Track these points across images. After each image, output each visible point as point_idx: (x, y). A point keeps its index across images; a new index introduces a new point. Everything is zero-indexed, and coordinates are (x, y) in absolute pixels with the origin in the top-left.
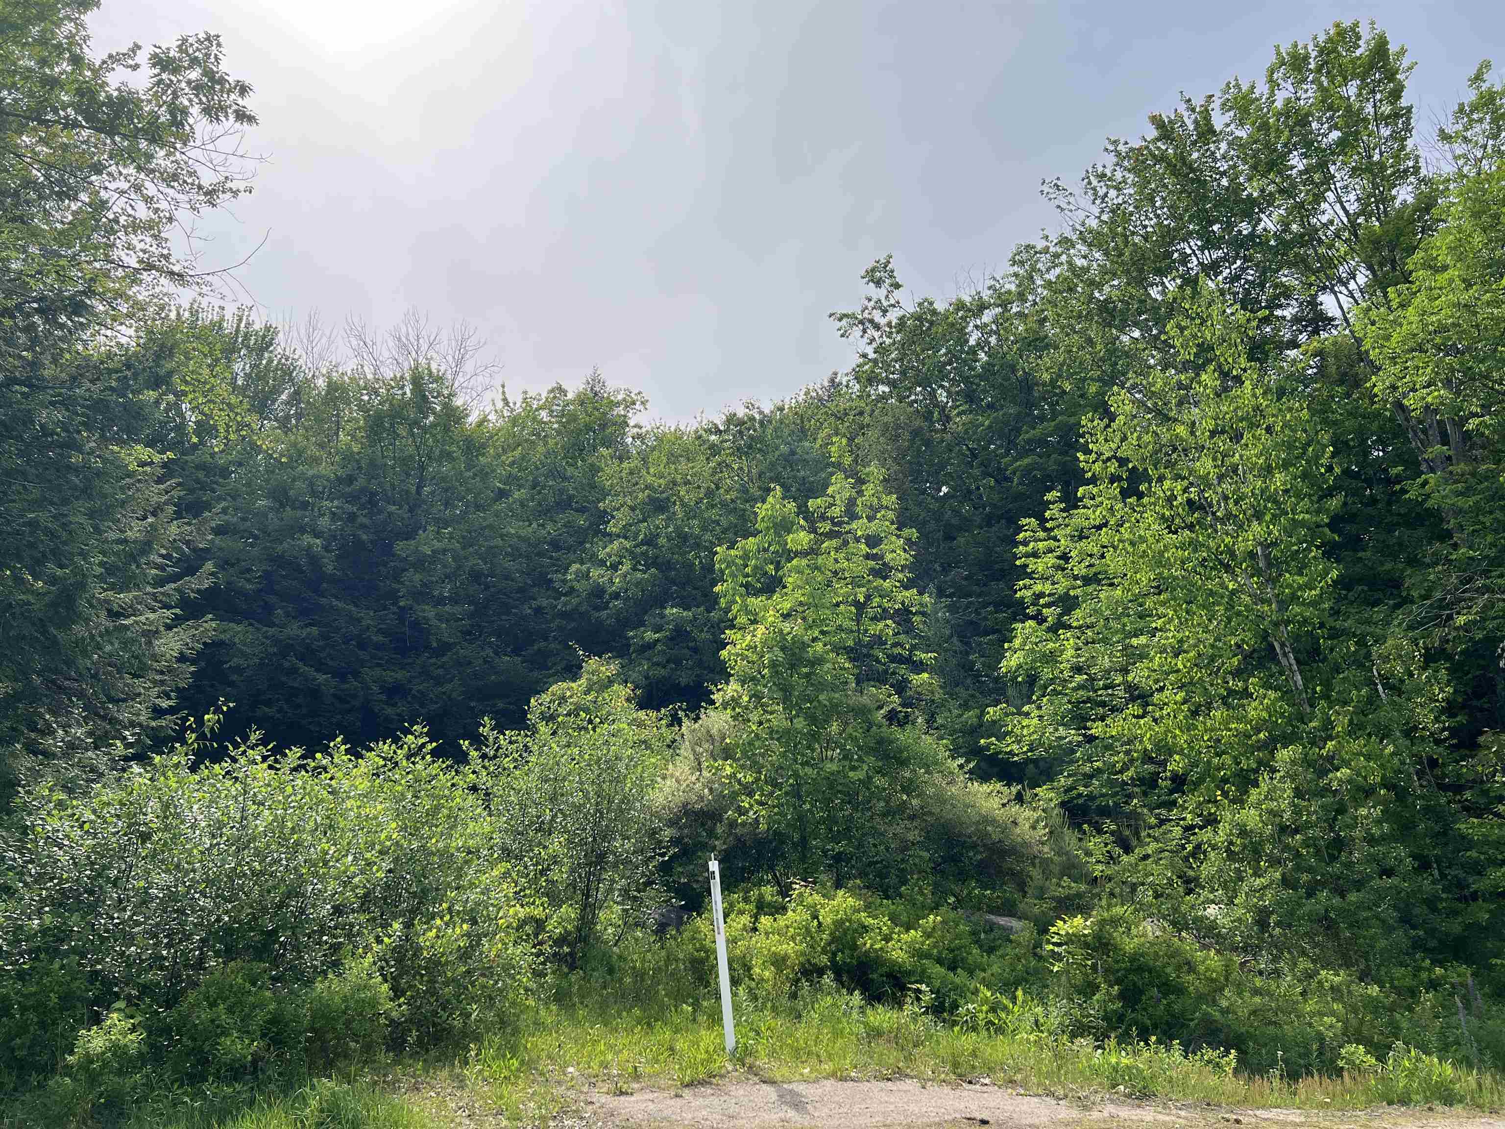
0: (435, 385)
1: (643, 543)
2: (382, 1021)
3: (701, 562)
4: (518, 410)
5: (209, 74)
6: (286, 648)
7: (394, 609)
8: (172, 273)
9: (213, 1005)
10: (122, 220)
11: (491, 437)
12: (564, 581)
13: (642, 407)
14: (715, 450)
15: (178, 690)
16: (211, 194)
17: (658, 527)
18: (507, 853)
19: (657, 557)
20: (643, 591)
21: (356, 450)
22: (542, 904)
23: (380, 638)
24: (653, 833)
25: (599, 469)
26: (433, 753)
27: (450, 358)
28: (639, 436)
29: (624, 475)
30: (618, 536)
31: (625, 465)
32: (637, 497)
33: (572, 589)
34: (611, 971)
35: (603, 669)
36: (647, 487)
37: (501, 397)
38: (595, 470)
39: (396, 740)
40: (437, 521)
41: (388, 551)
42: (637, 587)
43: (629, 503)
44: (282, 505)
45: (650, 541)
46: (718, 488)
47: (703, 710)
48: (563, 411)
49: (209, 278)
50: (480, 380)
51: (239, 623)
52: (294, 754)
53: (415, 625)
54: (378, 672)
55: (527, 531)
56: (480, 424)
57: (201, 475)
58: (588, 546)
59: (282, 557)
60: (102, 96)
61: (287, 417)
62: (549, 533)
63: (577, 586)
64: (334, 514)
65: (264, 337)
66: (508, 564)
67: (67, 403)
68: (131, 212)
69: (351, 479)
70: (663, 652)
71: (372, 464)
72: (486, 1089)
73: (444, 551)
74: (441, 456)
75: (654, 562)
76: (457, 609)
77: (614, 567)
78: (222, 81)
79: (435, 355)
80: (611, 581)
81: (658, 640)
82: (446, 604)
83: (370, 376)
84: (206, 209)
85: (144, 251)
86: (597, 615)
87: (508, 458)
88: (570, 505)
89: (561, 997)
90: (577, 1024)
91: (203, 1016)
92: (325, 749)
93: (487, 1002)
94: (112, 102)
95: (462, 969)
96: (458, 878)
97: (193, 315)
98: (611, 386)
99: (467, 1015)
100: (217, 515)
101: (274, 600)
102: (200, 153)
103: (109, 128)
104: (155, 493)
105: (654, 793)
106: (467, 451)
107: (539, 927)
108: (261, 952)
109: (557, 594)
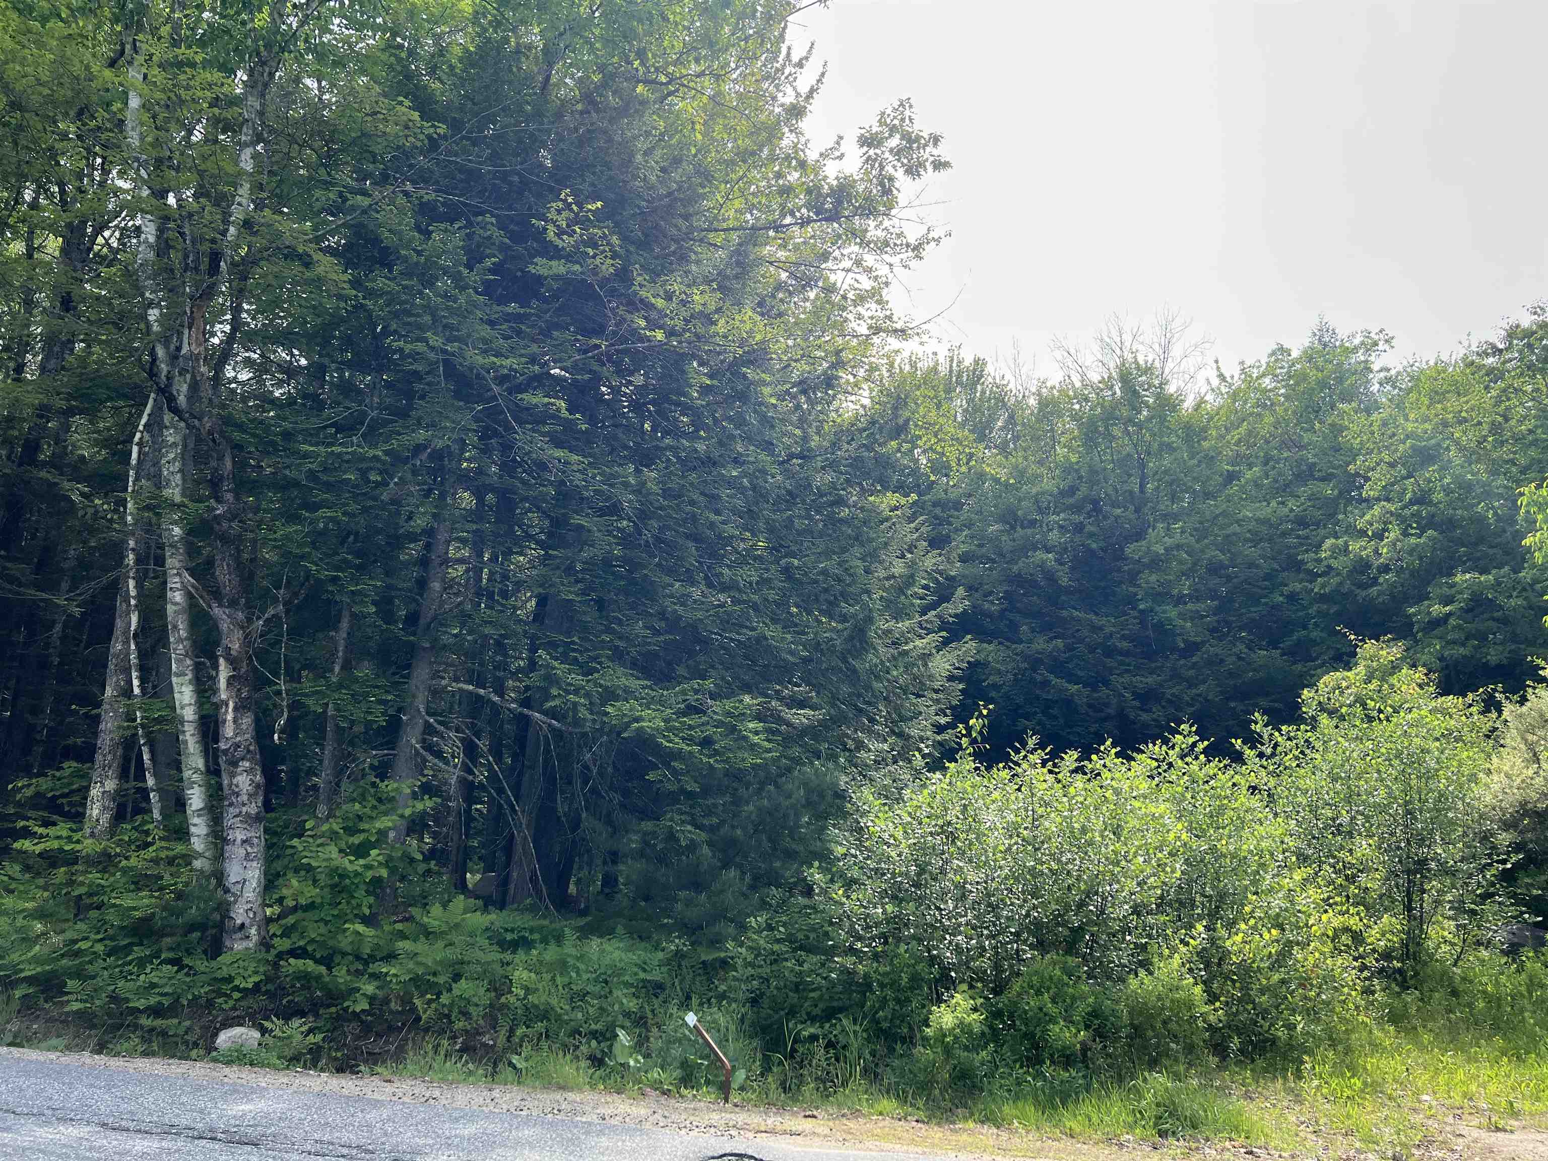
0: (1144, 378)
1: (1412, 502)
2: (1200, 1024)
3: (1496, 514)
4: (1237, 383)
5: (906, 136)
6: (1035, 663)
7: (1136, 614)
8: (896, 331)
10: (851, 295)
11: (1212, 418)
12: (1319, 561)
13: (1387, 347)
14: (1494, 374)
15: (952, 708)
16: (917, 249)
17: (1430, 481)
18: (1303, 859)
19: (1433, 516)
20: (1421, 559)
21: (1074, 460)
22: (1358, 914)
23: (1125, 645)
24: (1485, 837)
25: (1342, 429)
26: (1205, 751)
27: (1156, 347)
28: (1388, 380)
29: (1375, 428)
30: (1378, 499)
31: (1375, 416)
32: (1396, 450)
33: (1329, 567)
34: (1455, 993)
35: (1384, 653)
36: (1408, 437)
37: (1215, 373)
38: (1337, 430)
39: (1166, 741)
40: (1165, 517)
41: (1119, 556)
42: (1411, 555)
43: (1387, 459)
44: (1013, 528)
45: (1421, 499)
46: (1507, 420)
47: (1530, 690)
48: (1289, 372)
49: (924, 327)
50: (1189, 364)
51: (990, 643)
52: (1070, 758)
53: (1159, 627)
54: (1126, 679)
55: (1266, 510)
56: (1197, 407)
57: (938, 511)
58: (1341, 517)
59: (1019, 575)
60: (826, 189)
61: (1006, 443)
62: (1292, 510)
63: (1334, 564)
64: (1061, 527)
65: (975, 370)
66: (1250, 551)
67: (832, 465)
68: (856, 285)
69: (1072, 490)
70: (1459, 627)
71: (1093, 471)
72: (1327, 1106)
73: (1179, 547)
74: (1160, 450)
75: (1430, 523)
76: (1200, 606)
77: (1379, 536)
78: (918, 138)
79: (1141, 347)
80: (1376, 552)
81: (1450, 614)
82: (1185, 603)
83: (1078, 384)
84: (913, 264)
85: (872, 318)
86: (1364, 593)
87: (1235, 435)
88: (1312, 475)
89: (1396, 1018)
90: (1422, 1048)
91: (1031, 1003)
92: (1097, 752)
93: (1312, 1014)
94: (833, 192)
95: (1276, 977)
96: (1254, 882)
97: (913, 365)
98: (1343, 333)
99: (1291, 1027)
100: (961, 544)
101: (1018, 618)
102: (904, 214)
103: (833, 217)
104: (907, 532)
105: (1477, 790)
106: (1188, 439)
107: (1358, 938)
108: (1071, 948)
109: (1313, 576)
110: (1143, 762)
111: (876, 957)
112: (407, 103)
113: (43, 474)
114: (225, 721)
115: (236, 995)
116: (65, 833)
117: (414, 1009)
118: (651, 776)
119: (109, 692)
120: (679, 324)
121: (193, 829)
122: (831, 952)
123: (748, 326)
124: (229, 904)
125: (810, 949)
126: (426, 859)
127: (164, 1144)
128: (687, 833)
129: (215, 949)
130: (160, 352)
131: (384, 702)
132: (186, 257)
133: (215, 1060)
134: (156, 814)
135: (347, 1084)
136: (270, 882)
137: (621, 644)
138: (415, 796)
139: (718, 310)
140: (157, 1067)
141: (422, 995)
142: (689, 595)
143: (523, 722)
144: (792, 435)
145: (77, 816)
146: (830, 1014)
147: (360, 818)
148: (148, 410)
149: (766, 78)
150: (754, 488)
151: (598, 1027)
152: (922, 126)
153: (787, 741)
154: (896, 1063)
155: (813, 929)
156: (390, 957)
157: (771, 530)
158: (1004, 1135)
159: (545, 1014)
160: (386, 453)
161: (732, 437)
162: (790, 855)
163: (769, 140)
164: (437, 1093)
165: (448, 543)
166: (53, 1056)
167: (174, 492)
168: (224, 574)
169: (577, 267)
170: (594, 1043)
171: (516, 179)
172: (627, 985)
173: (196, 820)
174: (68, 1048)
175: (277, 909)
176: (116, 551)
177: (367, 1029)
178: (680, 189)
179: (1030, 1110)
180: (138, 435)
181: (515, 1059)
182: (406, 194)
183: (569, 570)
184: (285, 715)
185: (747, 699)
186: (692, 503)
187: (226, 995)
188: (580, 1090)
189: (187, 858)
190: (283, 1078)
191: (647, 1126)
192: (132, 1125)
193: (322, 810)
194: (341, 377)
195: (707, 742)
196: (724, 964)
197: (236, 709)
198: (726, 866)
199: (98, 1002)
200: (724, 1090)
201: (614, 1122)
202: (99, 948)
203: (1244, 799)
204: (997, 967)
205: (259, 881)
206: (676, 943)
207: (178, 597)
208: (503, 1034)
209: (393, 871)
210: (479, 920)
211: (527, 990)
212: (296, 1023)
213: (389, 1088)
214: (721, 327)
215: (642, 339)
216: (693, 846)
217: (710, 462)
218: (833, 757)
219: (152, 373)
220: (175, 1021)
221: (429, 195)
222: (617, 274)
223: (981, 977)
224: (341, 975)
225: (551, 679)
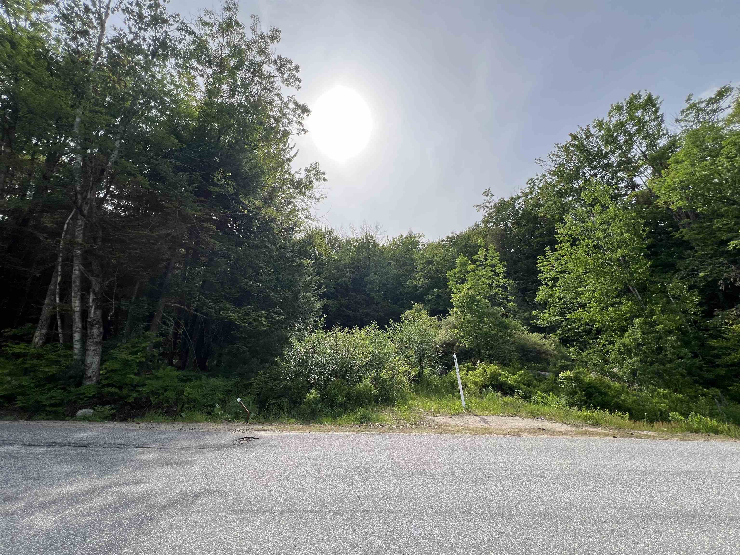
0: (371, 238)
1: (426, 273)
2: (373, 395)
3: (443, 276)
4: (392, 242)
5: (317, 171)
6: (341, 305)
7: (366, 294)
8: (311, 219)
9: (334, 389)
10: (300, 208)
11: (385, 249)
12: (407, 285)
13: (423, 237)
14: (444, 246)
16: (318, 199)
17: (430, 268)
18: (399, 354)
19: (430, 276)
20: (427, 285)
21: (354, 256)
22: (409, 367)
23: (363, 302)
24: (436, 349)
25: (413, 255)
26: (379, 328)
27: (374, 231)
28: (423, 245)
29: (420, 255)
30: (420, 271)
31: (420, 253)
32: (424, 261)
34: (428, 385)
35: (419, 306)
36: (426, 258)
37: (387, 239)
39: (370, 326)
40: (374, 272)
41: (363, 280)
43: (422, 262)
44: (338, 271)
45: (428, 272)
46: (446, 256)
47: (447, 316)
48: (403, 241)
50: (381, 236)
51: (330, 300)
52: (347, 329)
53: (371, 298)
54: (362, 310)
55: (397, 272)
56: (382, 246)
57: (320, 266)
58: (412, 275)
59: (339, 283)
60: (295, 181)
61: (338, 250)
62: (402, 272)
63: (410, 285)
64: (350, 272)
65: (331, 231)
66: (392, 281)
67: (292, 251)
68: (302, 206)
69: (353, 263)
70: (434, 301)
71: (358, 259)
72: (399, 413)
73: (376, 279)
74: (374, 255)
75: (430, 278)
76: (380, 294)
77: (419, 280)
78: (320, 172)
79: (370, 231)
80: (419, 283)
81: (433, 298)
82: (377, 293)
83: (356, 238)
84: (317, 203)
85: (305, 215)
86: (416, 292)
87: (390, 254)
88: (406, 265)
89: (416, 391)
90: (421, 398)
91: (332, 392)
92: (353, 328)
93: (398, 391)
94: (297, 182)
95: (391, 383)
96: (388, 360)
97: (316, 228)
98: (415, 233)
99: (393, 394)
100: (324, 275)
101: (338, 294)
102: (316, 190)
103: (297, 188)
104: (311, 270)
105: (436, 338)
106: (380, 254)
107: (409, 373)
108: (344, 377)
109: (405, 288)
110: (364, 331)
111: (293, 381)
112: (174, 137)
113: (30, 230)
114: (90, 312)
115: (86, 399)
116: (23, 347)
117: (150, 401)
118: (233, 332)
119: (46, 301)
120: (251, 209)
121: (75, 346)
122: (281, 380)
123: (271, 212)
124: (86, 370)
125: (275, 380)
126: (159, 355)
127: (49, 449)
128: (242, 348)
129: (79, 384)
130: (79, 196)
131: (149, 308)
132: (92, 169)
133: (74, 420)
134: (61, 341)
135: (123, 425)
136: (102, 362)
137: (228, 295)
138: (157, 336)
139: (263, 207)
140: (51, 424)
141: (153, 396)
142: (248, 283)
143: (195, 316)
144: (281, 242)
145: (29, 341)
146: (280, 397)
147: (137, 343)
148: (72, 213)
149: (282, 150)
150: (270, 255)
151: (211, 403)
152: (321, 169)
153: (274, 324)
154: (296, 409)
155: (277, 374)
156: (143, 385)
157: (274, 266)
158: (323, 426)
159: (194, 401)
160: (157, 235)
161: (264, 241)
162: (272, 355)
163: (281, 166)
164: (154, 426)
165: (175, 263)
166: (7, 422)
167: (79, 240)
168: (95, 267)
169: (223, 190)
170: (209, 408)
171: (207, 164)
172: (221, 391)
173: (77, 343)
174: (15, 419)
175: (105, 371)
176: (55, 257)
177: (133, 408)
178: (255, 174)
179: (330, 419)
180: (67, 221)
181: (182, 414)
182: (171, 162)
183: (213, 273)
184: (113, 311)
185: (264, 312)
186: (251, 257)
187: (81, 399)
188: (203, 422)
189: (71, 356)
190: (99, 425)
191: (222, 431)
192: (36, 444)
193: (124, 340)
194: (145, 212)
195: (250, 323)
196: (251, 384)
197: (95, 309)
198: (253, 357)
199: (30, 403)
200: (247, 420)
201: (212, 431)
202: (32, 385)
203: (387, 340)
204: (325, 383)
205: (98, 362)
206: (237, 379)
207: (77, 272)
208: (179, 408)
209: (147, 359)
210: (176, 373)
211: (189, 394)
212: (107, 407)
213: (138, 425)
214: (263, 211)
215: (241, 212)
216: (244, 352)
217: (258, 247)
218: (286, 328)
219: (75, 202)
220: (61, 408)
221: (179, 163)
222: (235, 193)
223: (319, 385)
224: (125, 391)
225: (204, 304)
